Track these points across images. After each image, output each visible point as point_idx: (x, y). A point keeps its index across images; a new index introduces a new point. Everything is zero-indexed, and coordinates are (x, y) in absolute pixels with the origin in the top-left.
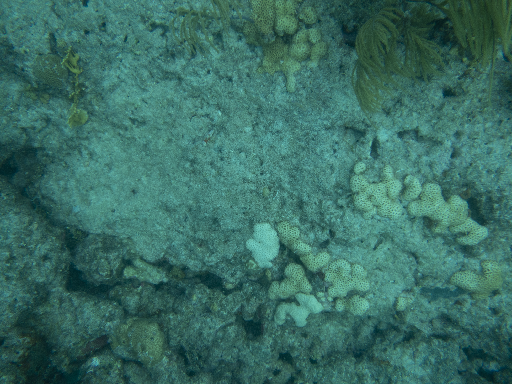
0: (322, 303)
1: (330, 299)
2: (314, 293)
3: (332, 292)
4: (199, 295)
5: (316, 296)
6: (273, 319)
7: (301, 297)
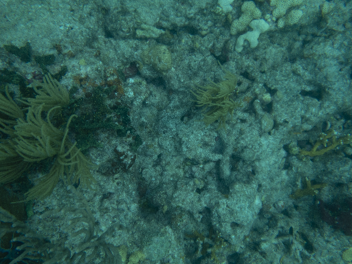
0: (269, 23)
1: (274, 19)
2: (263, 17)
3: (276, 13)
4: (186, 39)
5: (264, 19)
6: (234, 50)
7: (254, 23)
